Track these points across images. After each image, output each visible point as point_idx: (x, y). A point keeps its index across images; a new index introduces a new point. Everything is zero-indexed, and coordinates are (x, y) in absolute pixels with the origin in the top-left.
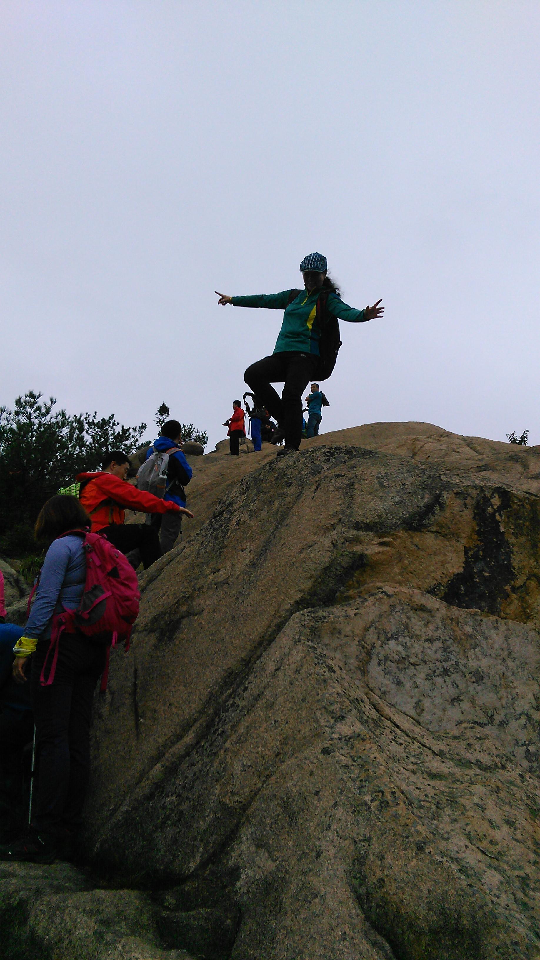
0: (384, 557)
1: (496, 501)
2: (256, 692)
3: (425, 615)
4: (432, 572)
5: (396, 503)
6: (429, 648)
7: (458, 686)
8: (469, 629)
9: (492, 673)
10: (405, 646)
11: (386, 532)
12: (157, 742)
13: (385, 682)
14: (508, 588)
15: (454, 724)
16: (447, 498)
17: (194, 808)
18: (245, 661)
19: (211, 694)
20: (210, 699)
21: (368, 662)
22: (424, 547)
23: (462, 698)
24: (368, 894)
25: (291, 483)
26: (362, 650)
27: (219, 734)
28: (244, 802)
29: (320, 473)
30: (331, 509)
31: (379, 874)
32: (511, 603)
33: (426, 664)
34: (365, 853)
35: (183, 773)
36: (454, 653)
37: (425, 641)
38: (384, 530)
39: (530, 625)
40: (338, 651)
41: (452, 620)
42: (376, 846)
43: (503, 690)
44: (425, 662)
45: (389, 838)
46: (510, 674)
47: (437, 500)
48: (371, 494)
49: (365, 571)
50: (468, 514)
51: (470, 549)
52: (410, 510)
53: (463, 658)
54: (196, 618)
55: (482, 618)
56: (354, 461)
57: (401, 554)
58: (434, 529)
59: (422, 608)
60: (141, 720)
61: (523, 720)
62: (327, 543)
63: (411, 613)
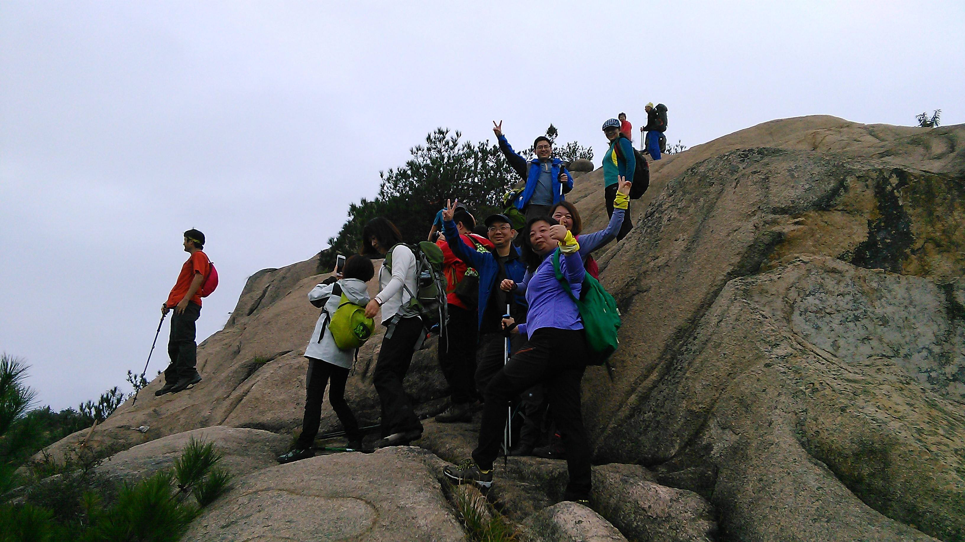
0: (799, 233)
1: (894, 180)
2: (704, 339)
3: (836, 276)
4: (841, 242)
5: (806, 190)
6: (841, 300)
7: (867, 329)
8: (875, 285)
9: (896, 317)
10: (821, 300)
11: (799, 213)
12: (629, 381)
13: (806, 327)
14: (908, 251)
15: (866, 357)
16: (851, 182)
17: (668, 417)
18: (691, 320)
19: (667, 346)
20: (667, 349)
21: (792, 313)
22: (833, 223)
23: (871, 337)
24: (808, 441)
25: (713, 183)
26: (786, 305)
27: (679, 370)
28: (707, 407)
29: (737, 172)
30: (750, 200)
31: (815, 429)
32: (911, 263)
33: (839, 313)
34: (804, 418)
35: (655, 398)
36: (862, 303)
37: (838, 295)
38: (797, 212)
39: (929, 278)
40: (767, 306)
41: (859, 278)
42: (811, 414)
43: (906, 330)
44: (838, 311)
45: (820, 408)
46: (911, 317)
47: (842, 185)
48: (784, 184)
49: (784, 246)
50: (870, 193)
51: (873, 222)
52: (819, 194)
53: (871, 307)
54: (645, 294)
55: (885, 275)
56: (766, 160)
57: (813, 230)
58: (840, 208)
59: (834, 271)
60: (613, 369)
61: (925, 353)
62: (750, 226)
63: (824, 275)
